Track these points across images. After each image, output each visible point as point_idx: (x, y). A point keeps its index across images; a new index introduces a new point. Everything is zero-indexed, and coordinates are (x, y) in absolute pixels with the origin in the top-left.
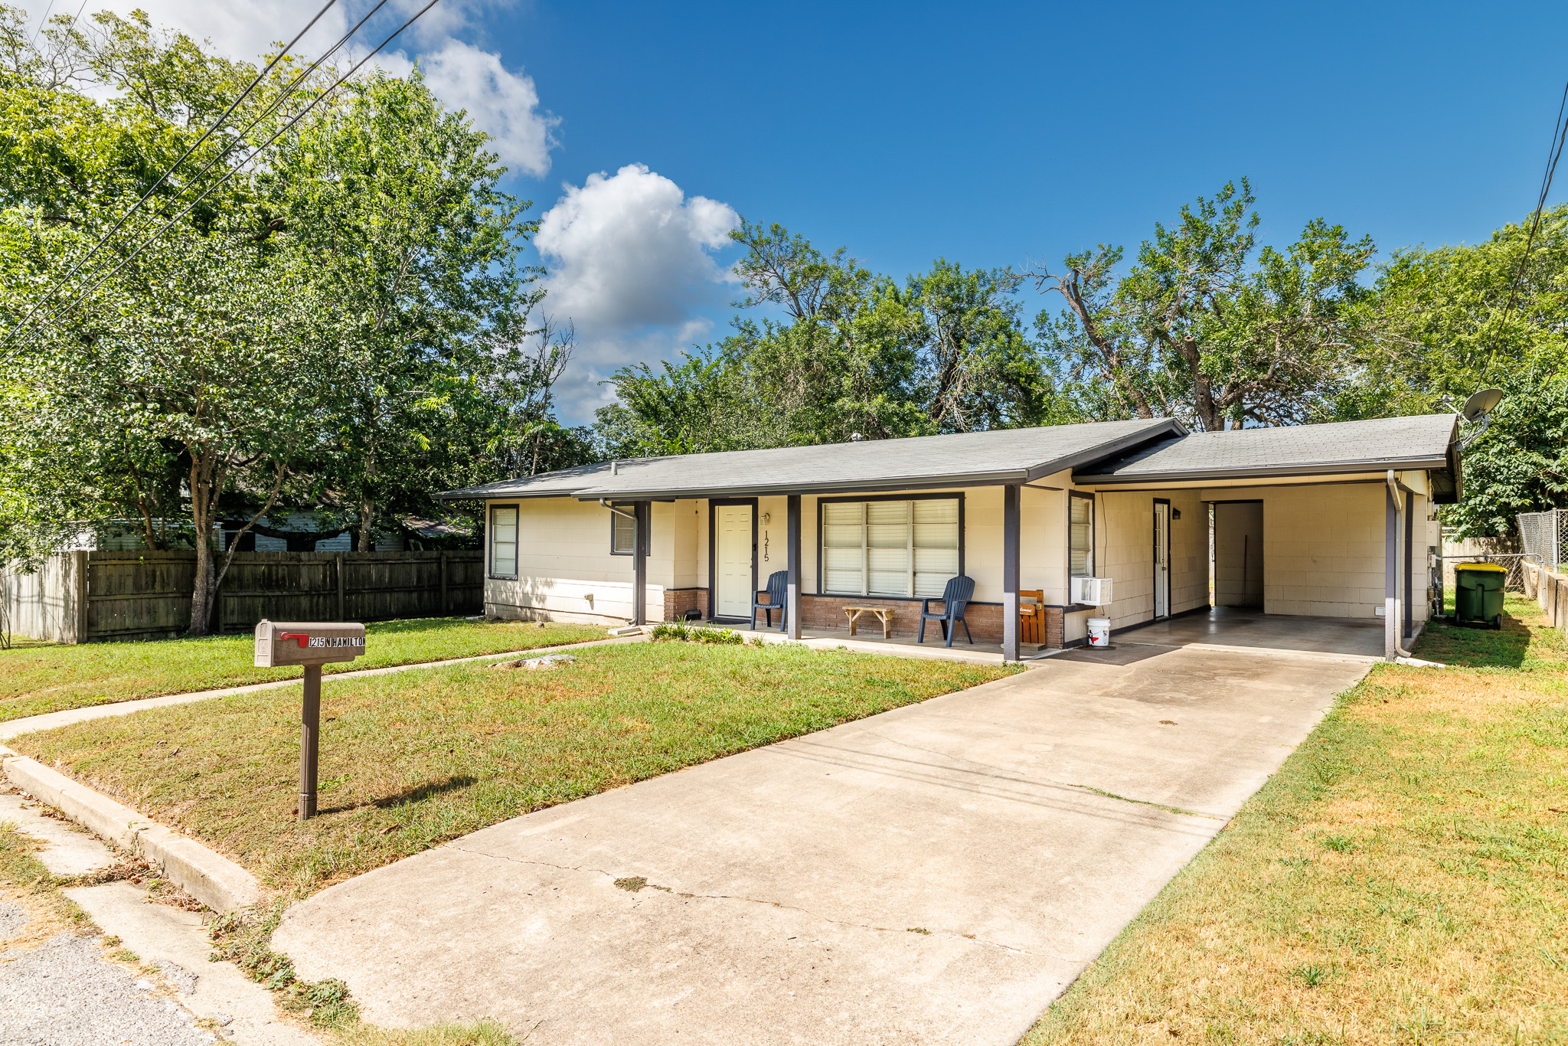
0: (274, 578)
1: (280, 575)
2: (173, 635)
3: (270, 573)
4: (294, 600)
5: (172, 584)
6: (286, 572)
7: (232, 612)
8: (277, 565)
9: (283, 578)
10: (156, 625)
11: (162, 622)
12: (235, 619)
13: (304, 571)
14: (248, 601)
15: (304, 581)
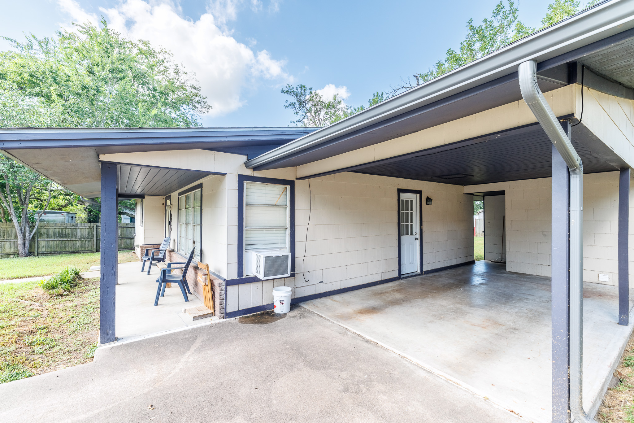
0: (64, 233)
1: (67, 233)
2: (12, 256)
3: (62, 232)
4: (74, 242)
5: (13, 236)
6: (70, 231)
7: (43, 247)
8: (66, 228)
9: (69, 233)
10: (4, 252)
11: (8, 251)
12: (44, 250)
13: (79, 231)
14: (51, 243)
15: (79, 233)
